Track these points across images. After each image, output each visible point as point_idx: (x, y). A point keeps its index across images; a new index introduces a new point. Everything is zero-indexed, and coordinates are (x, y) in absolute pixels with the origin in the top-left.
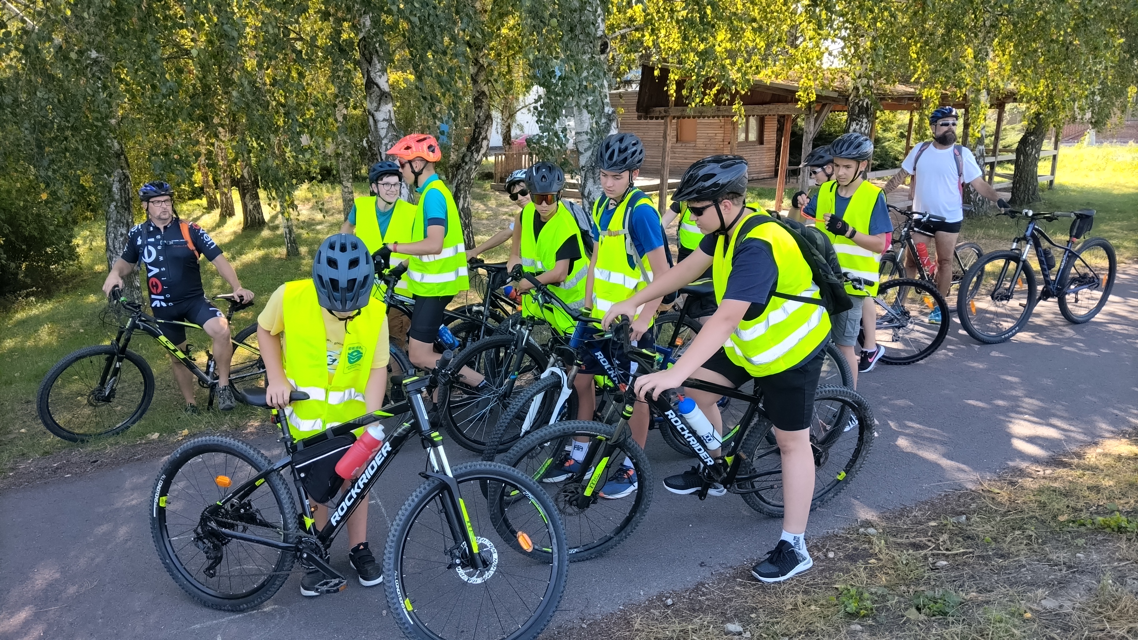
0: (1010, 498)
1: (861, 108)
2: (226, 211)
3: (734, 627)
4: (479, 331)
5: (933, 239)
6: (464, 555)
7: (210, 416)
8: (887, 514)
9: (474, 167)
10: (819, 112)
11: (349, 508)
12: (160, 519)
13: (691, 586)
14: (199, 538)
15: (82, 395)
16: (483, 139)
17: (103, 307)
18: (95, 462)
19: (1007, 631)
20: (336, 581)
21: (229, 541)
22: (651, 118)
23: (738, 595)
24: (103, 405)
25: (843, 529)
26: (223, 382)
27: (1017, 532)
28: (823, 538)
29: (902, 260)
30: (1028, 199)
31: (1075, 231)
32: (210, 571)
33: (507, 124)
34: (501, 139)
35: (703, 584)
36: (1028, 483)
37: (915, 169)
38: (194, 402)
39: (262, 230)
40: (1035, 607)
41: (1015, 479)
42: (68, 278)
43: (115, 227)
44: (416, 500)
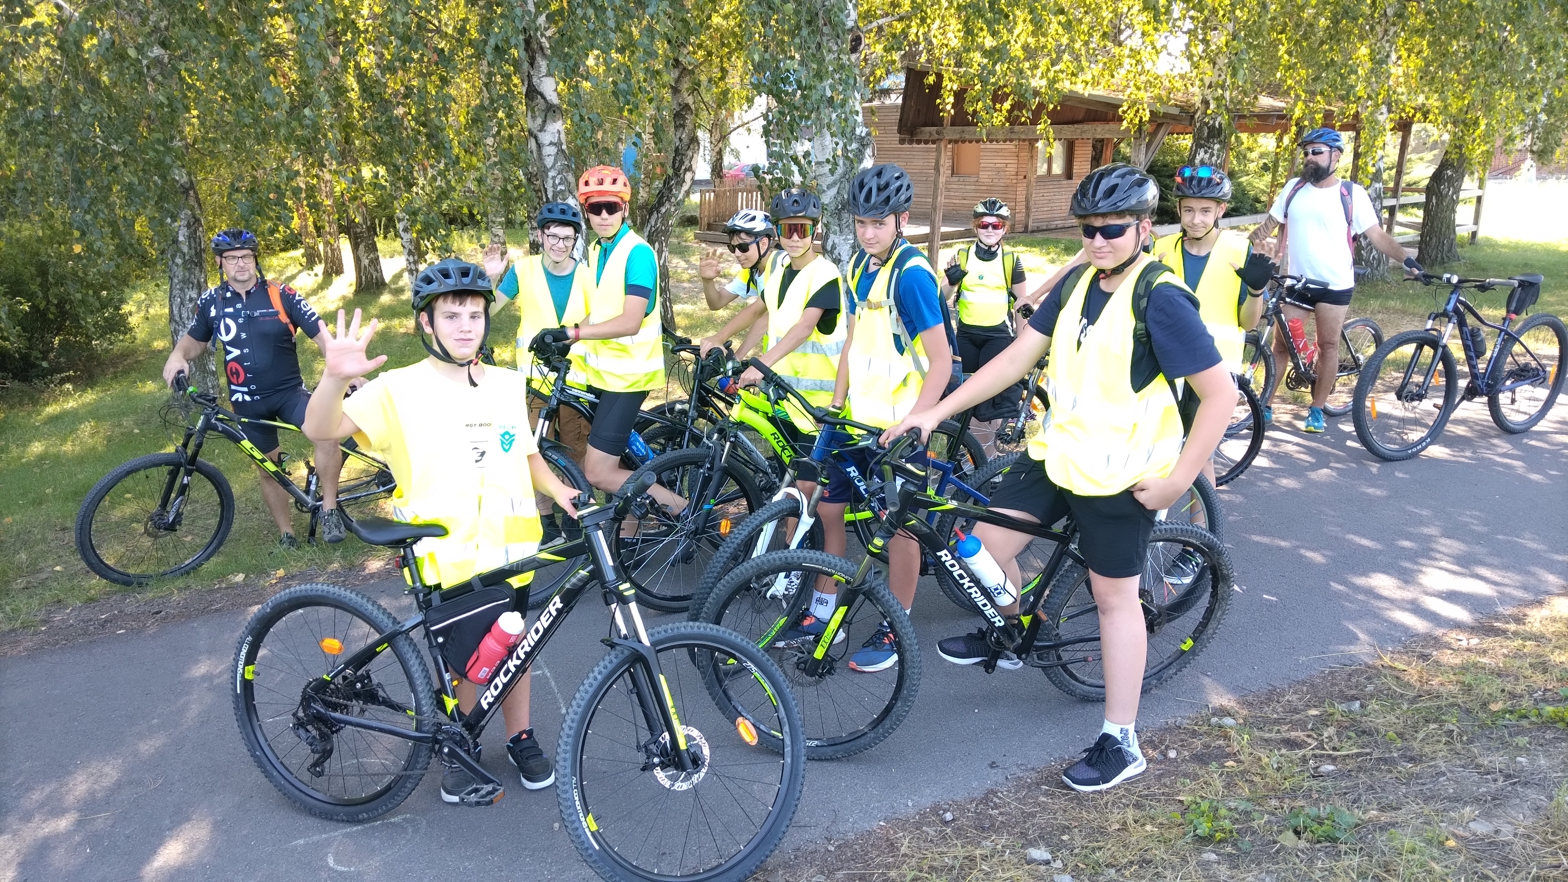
0: (1421, 677)
1: (1212, 129)
2: (332, 268)
3: (1039, 853)
4: (682, 439)
5: (1312, 315)
6: (664, 752)
7: (314, 552)
8: (1250, 698)
9: (673, 209)
10: (1153, 134)
11: (505, 686)
12: (246, 696)
13: (978, 794)
14: (300, 724)
15: (138, 522)
16: (686, 170)
17: (165, 398)
18: (157, 613)
19: (1422, 866)
20: (489, 787)
21: (341, 728)
22: (919, 142)
23: (1044, 808)
24: (166, 535)
25: (1189, 718)
26: (328, 504)
27: (1432, 726)
28: (1160, 730)
29: (1268, 343)
30: (1442, 258)
31: (1514, 305)
32: (317, 768)
33: (717, 149)
34: (709, 169)
35: (995, 793)
36: (1447, 658)
37: (1286, 216)
38: (291, 532)
39: (381, 293)
40: (1460, 831)
41: (1427, 651)
42: (117, 358)
43: (182, 289)
44: (599, 677)
